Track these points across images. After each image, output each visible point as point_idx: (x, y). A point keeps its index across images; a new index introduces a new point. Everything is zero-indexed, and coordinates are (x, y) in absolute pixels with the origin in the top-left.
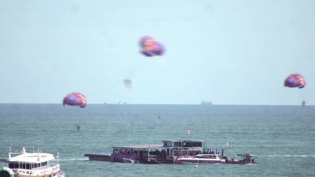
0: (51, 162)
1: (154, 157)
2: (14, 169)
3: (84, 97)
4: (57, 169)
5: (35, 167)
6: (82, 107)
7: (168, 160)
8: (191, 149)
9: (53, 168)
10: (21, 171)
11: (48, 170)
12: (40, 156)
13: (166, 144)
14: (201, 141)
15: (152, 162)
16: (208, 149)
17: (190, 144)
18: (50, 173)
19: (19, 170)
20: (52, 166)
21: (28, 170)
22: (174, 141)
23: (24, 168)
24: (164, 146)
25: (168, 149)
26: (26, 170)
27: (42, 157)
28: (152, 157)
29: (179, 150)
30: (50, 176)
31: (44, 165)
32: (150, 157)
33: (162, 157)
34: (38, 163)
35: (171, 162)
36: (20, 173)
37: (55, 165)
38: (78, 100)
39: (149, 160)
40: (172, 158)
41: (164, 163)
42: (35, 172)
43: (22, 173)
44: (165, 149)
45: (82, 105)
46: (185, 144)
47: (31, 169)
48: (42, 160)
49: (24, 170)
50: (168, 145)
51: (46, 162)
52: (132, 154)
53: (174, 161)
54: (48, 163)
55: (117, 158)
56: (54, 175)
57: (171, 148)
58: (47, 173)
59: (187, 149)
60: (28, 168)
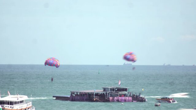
0: (26, 101)
1: (98, 98)
2: (3, 105)
3: (58, 61)
4: (30, 105)
5: (16, 104)
6: (57, 67)
7: (107, 100)
8: (120, 93)
9: (27, 104)
10: (6, 106)
11: (24, 106)
12: (19, 97)
13: (105, 90)
14: (126, 88)
15: (96, 101)
16: (131, 93)
17: (119, 90)
18: (25, 107)
19: (5, 105)
20: (27, 103)
21: (11, 106)
22: (110, 88)
23: (8, 104)
24: (103, 91)
25: (106, 93)
26: (10, 106)
27: (20, 97)
28: (96, 98)
29: (113, 93)
30: (26, 109)
31: (21, 103)
32: (95, 98)
33: (103, 98)
34: (17, 101)
35: (108, 101)
36: (6, 108)
37: (29, 103)
38: (55, 63)
39: (95, 100)
40: (109, 98)
41: (104, 102)
42: (16, 107)
43: (7, 108)
44: (105, 93)
45: (57, 66)
46: (116, 90)
47: (13, 105)
48: (20, 100)
49: (8, 105)
50: (106, 90)
51: (23, 101)
52: (83, 96)
53: (110, 100)
54: (24, 102)
55: (74, 98)
56: (28, 109)
57: (108, 92)
58: (23, 108)
59: (118, 93)
60: (11, 104)
